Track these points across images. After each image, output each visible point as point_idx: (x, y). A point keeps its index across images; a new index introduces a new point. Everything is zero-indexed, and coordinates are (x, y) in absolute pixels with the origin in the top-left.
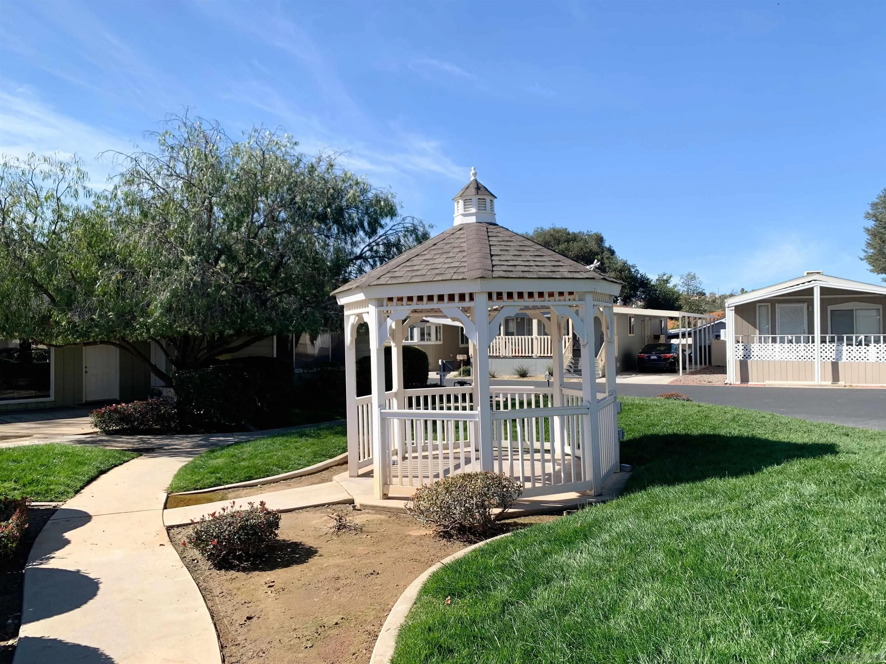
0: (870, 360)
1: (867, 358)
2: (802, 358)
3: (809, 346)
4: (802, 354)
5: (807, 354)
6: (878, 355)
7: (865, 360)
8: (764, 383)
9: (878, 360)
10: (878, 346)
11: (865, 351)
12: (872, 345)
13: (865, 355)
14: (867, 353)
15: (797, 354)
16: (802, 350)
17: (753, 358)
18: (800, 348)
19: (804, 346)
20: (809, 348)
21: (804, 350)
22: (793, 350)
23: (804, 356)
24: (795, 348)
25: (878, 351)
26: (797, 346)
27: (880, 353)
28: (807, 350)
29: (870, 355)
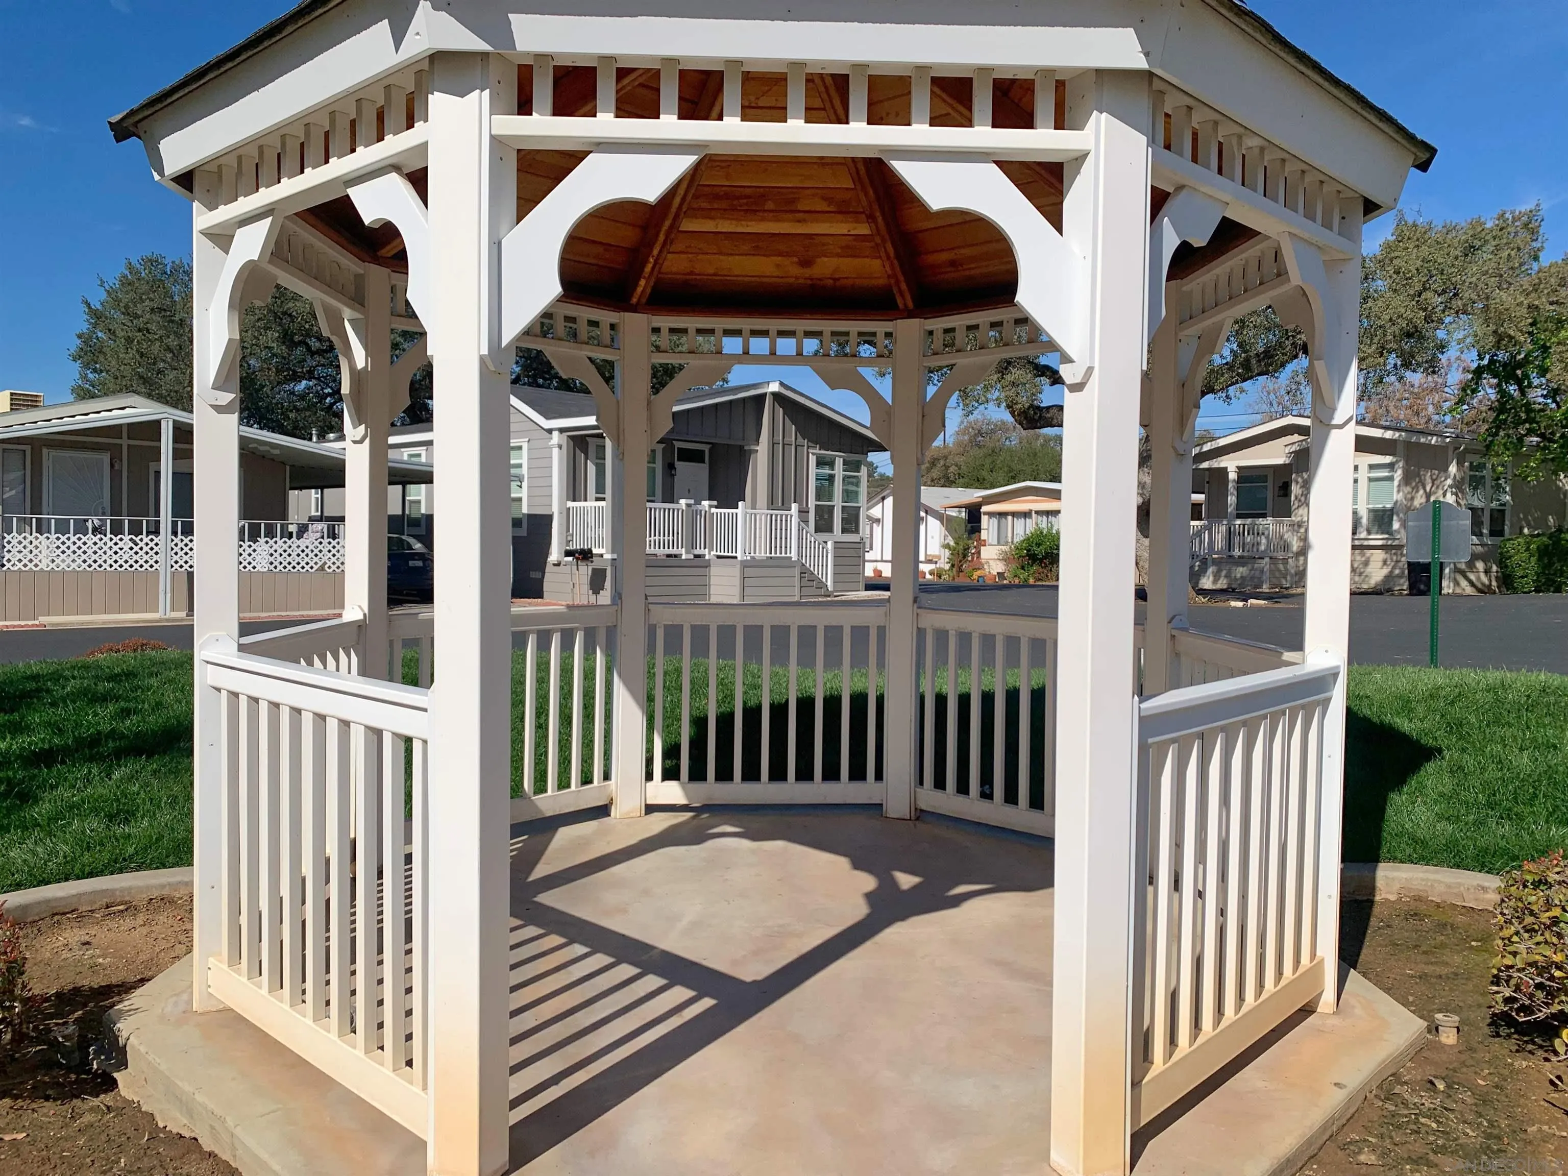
0: (258, 568)
1: (254, 564)
2: (126, 566)
3: (141, 540)
4: (126, 557)
5: (135, 557)
6: (272, 559)
7: (249, 567)
8: (37, 622)
9: (272, 567)
10: (271, 542)
11: (250, 550)
12: (262, 540)
13: (250, 559)
14: (254, 555)
15: (115, 557)
16: (126, 548)
17: (8, 565)
18: (121, 544)
19: (131, 540)
20: (141, 544)
21: (131, 549)
22: (105, 548)
23: (131, 562)
24: (110, 544)
25: (272, 551)
26: (116, 539)
27: (275, 555)
28: (136, 549)
29: (258, 558)
